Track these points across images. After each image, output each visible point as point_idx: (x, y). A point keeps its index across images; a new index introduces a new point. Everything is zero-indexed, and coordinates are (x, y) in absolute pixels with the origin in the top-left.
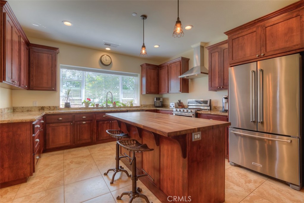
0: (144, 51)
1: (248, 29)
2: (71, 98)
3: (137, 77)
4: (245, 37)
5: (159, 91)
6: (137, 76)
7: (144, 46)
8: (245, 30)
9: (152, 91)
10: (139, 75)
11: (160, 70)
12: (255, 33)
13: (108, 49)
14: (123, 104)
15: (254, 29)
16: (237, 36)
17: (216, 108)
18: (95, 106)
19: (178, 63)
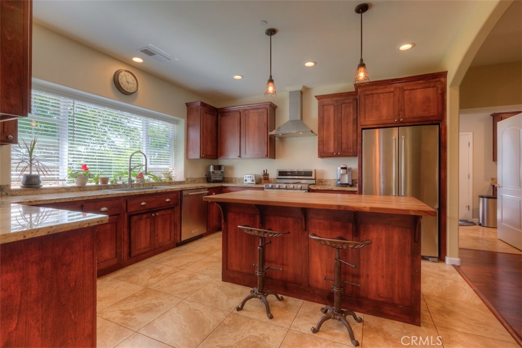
0: (271, 89)
1: (384, 87)
3: (175, 125)
4: (381, 95)
5: (219, 154)
6: (176, 122)
7: (271, 81)
8: (380, 87)
9: (209, 153)
10: (183, 122)
11: (222, 116)
12: (392, 94)
13: (138, 60)
14: (155, 177)
15: (392, 89)
16: (370, 92)
17: (322, 182)
19: (263, 110)
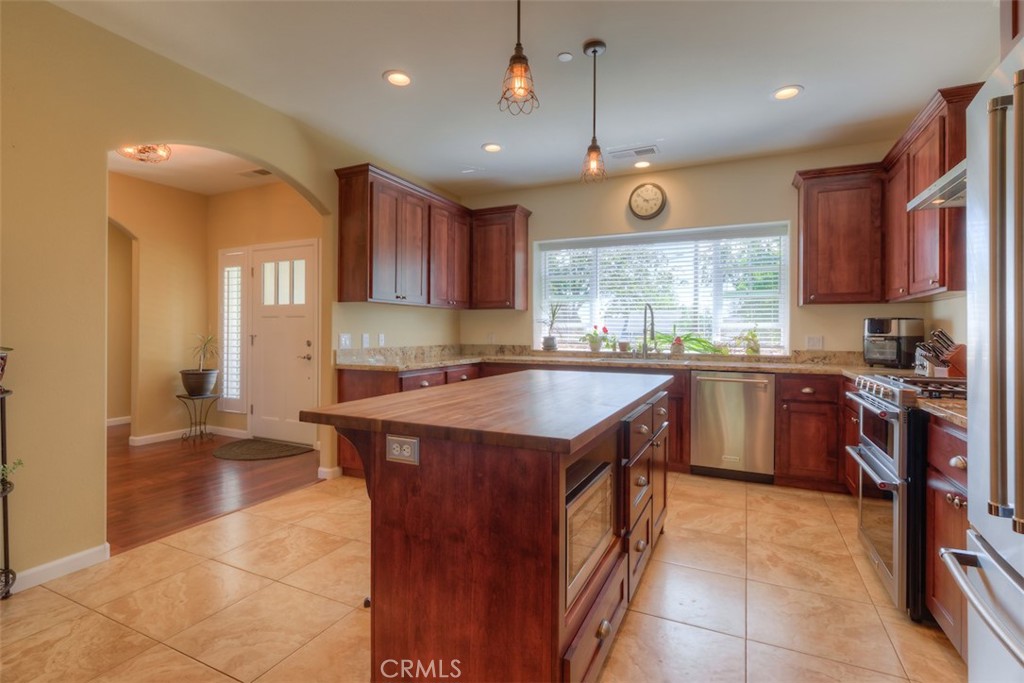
0: (594, 165)
2: (562, 325)
5: (887, 289)
7: (594, 148)
13: (642, 165)
18: (618, 350)
